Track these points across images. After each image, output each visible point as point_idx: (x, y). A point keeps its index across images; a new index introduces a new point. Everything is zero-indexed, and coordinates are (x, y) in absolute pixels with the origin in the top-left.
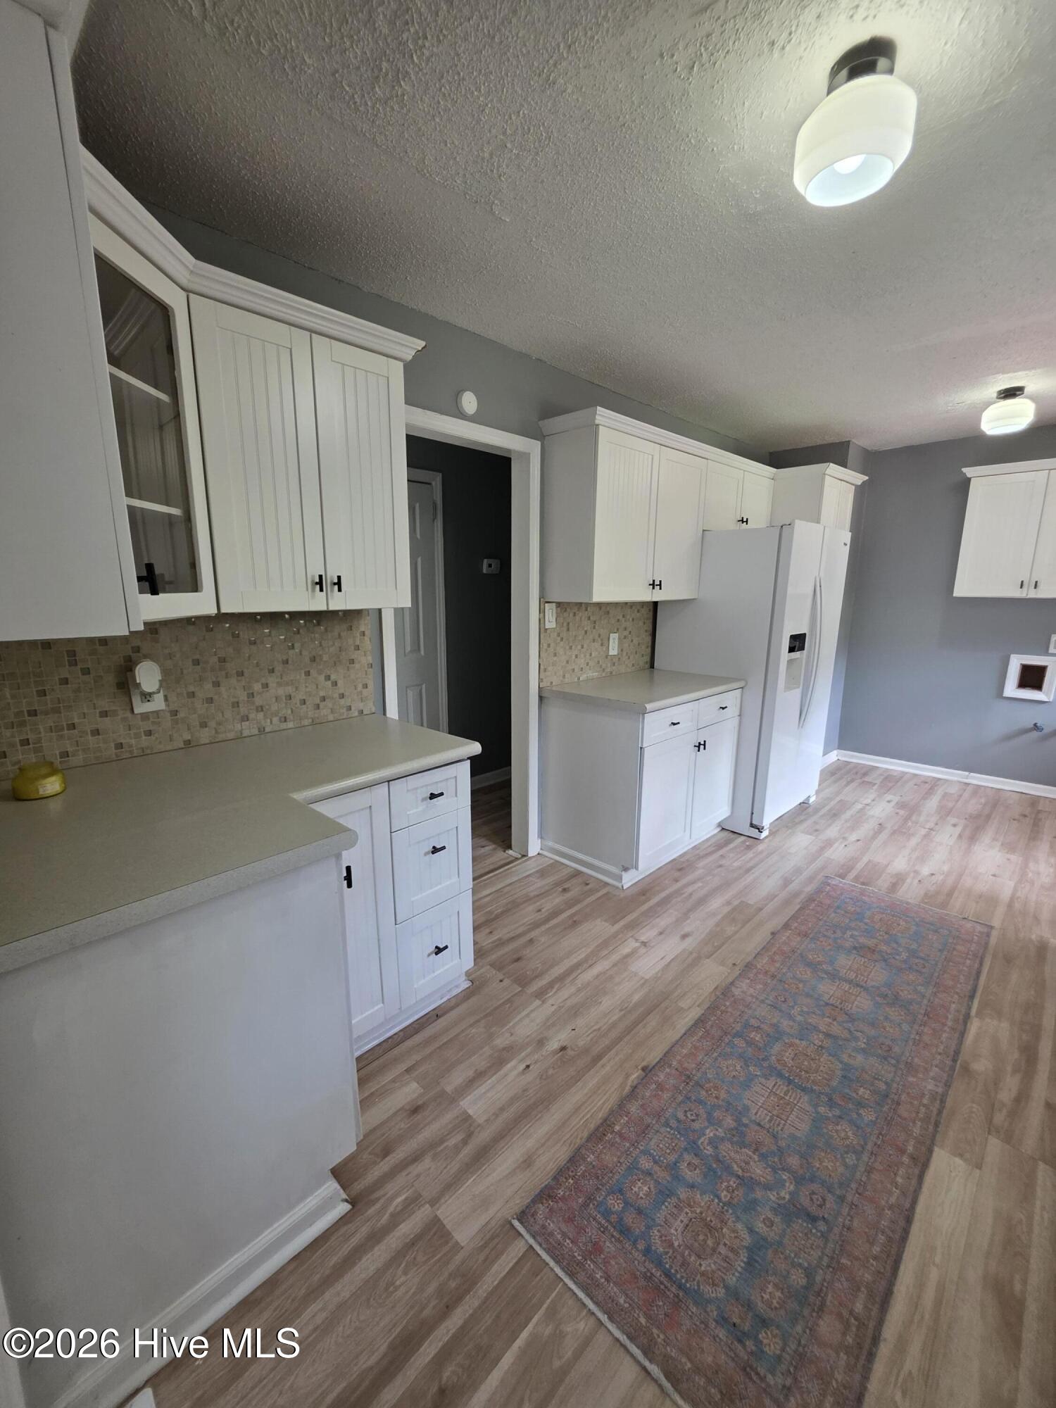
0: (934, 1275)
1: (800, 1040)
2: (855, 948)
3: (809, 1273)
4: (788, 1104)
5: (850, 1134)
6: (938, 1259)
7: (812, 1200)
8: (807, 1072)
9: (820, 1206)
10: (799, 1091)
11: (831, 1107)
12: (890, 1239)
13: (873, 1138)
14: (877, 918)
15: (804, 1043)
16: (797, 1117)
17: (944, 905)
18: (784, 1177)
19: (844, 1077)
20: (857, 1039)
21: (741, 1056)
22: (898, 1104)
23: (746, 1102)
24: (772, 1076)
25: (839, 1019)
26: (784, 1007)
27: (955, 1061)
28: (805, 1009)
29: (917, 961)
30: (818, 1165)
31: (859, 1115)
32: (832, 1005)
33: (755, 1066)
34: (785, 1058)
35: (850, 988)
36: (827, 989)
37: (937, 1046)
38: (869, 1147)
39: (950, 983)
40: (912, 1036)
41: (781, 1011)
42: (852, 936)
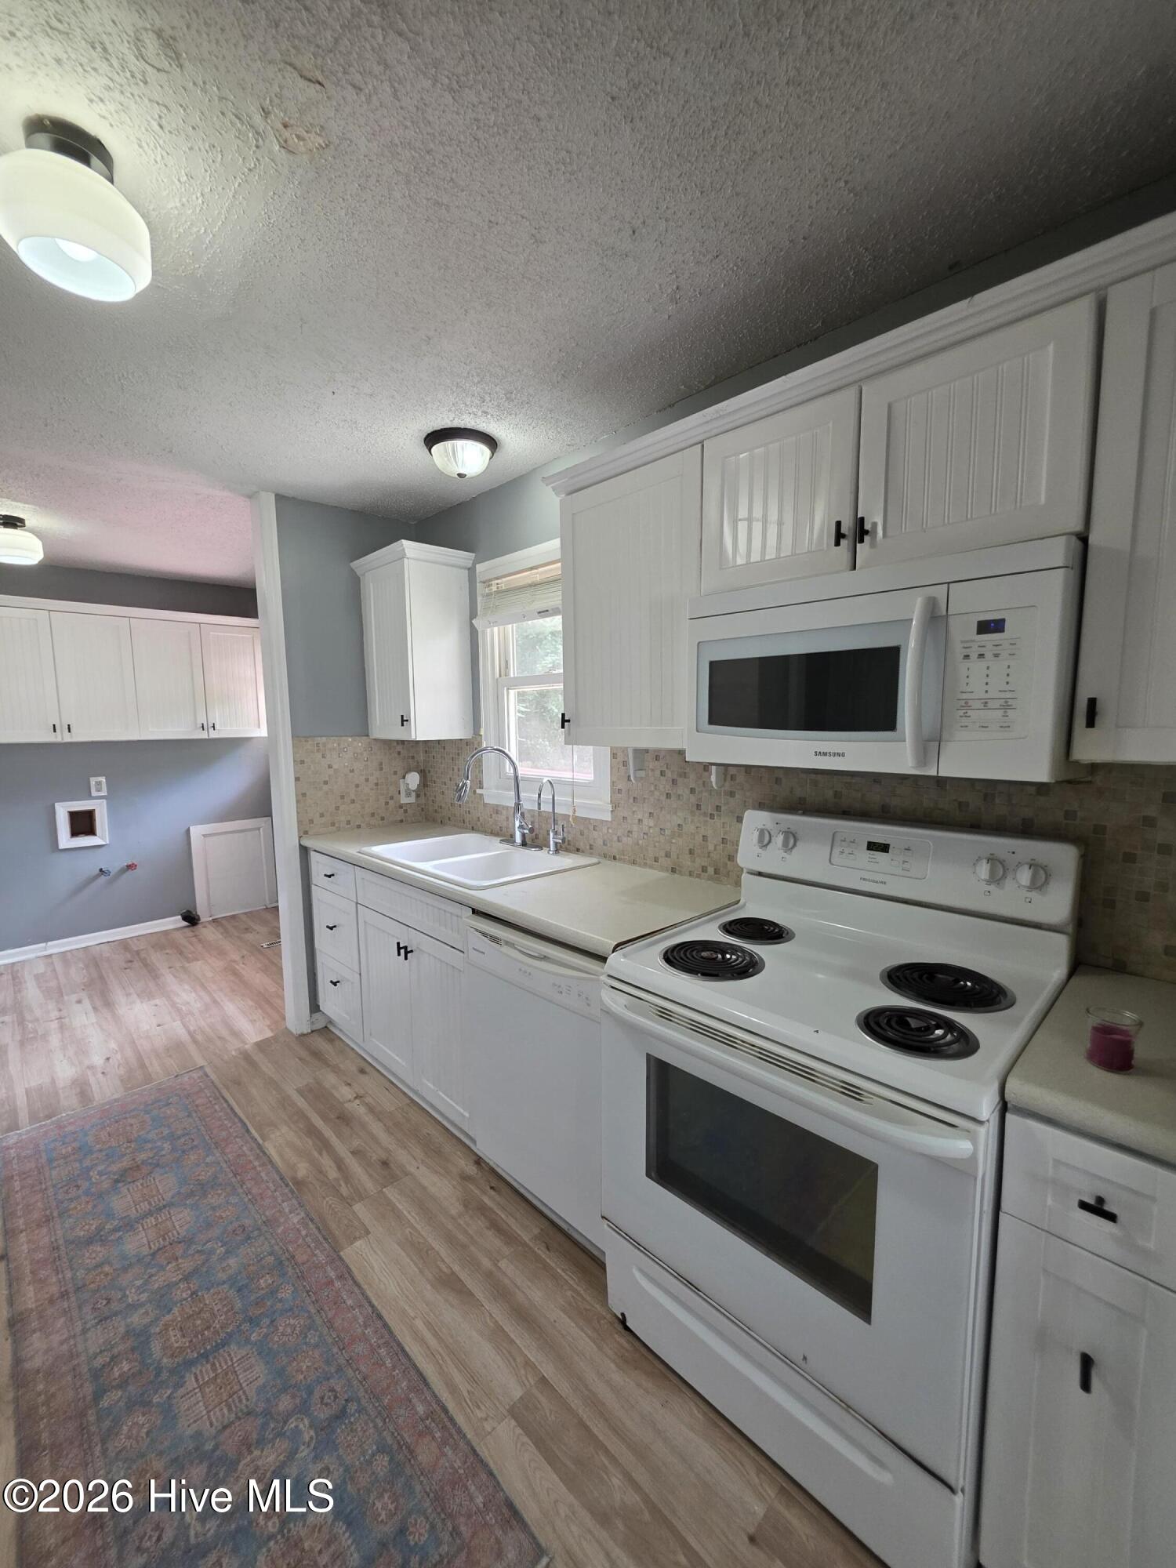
0: (419, 1324)
1: (169, 1312)
2: (117, 1181)
3: (382, 1449)
4: (227, 1374)
5: (292, 1322)
6: (412, 1315)
7: (326, 1405)
8: (208, 1328)
9: (336, 1397)
10: (221, 1351)
11: (258, 1325)
12: (387, 1344)
13: (308, 1300)
14: (104, 1135)
15: (176, 1310)
16: (245, 1371)
17: (148, 1078)
18: (293, 1426)
19: (239, 1290)
20: (212, 1252)
21: (131, 1406)
22: (293, 1257)
23: (189, 1432)
24: (183, 1377)
25: (179, 1253)
26: (115, 1306)
27: (287, 1185)
28: (138, 1283)
29: (183, 1140)
30: (301, 1377)
31: (281, 1301)
32: (159, 1249)
33: (156, 1392)
34: (176, 1345)
35: (156, 1219)
36: (136, 1243)
37: (268, 1188)
38: (313, 1311)
39: (224, 1133)
40: (246, 1200)
41: (116, 1314)
42: (100, 1174)
